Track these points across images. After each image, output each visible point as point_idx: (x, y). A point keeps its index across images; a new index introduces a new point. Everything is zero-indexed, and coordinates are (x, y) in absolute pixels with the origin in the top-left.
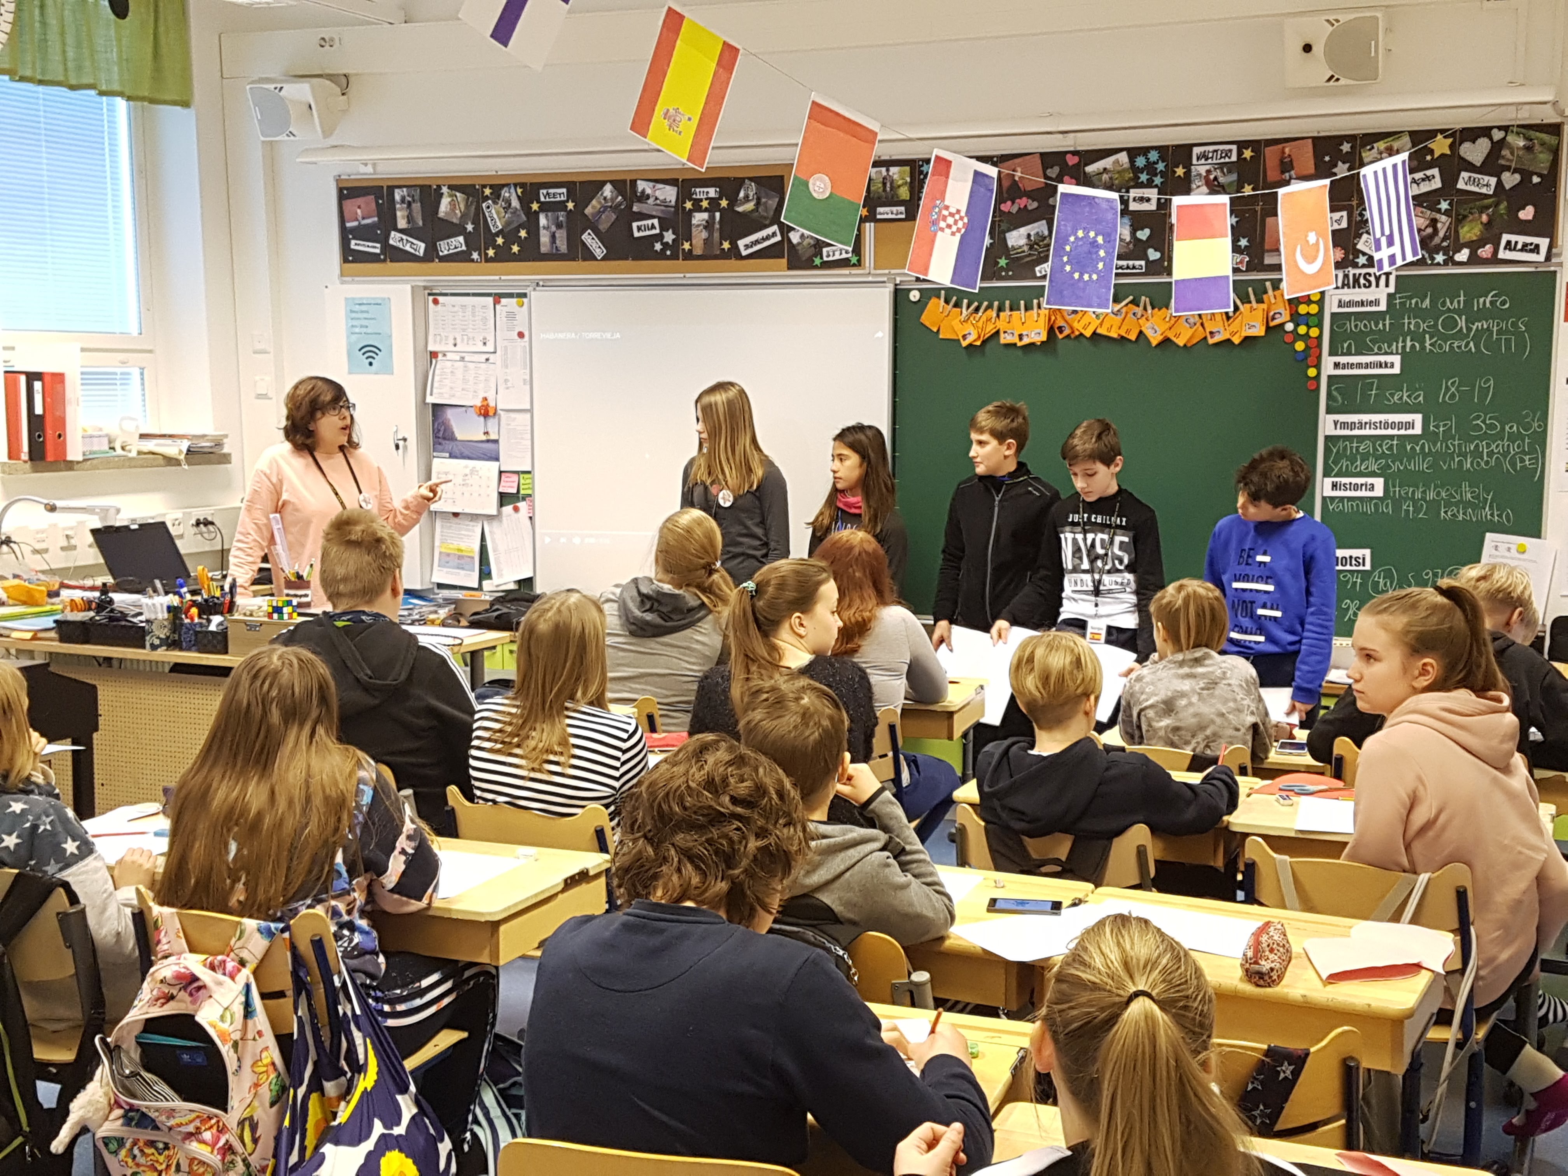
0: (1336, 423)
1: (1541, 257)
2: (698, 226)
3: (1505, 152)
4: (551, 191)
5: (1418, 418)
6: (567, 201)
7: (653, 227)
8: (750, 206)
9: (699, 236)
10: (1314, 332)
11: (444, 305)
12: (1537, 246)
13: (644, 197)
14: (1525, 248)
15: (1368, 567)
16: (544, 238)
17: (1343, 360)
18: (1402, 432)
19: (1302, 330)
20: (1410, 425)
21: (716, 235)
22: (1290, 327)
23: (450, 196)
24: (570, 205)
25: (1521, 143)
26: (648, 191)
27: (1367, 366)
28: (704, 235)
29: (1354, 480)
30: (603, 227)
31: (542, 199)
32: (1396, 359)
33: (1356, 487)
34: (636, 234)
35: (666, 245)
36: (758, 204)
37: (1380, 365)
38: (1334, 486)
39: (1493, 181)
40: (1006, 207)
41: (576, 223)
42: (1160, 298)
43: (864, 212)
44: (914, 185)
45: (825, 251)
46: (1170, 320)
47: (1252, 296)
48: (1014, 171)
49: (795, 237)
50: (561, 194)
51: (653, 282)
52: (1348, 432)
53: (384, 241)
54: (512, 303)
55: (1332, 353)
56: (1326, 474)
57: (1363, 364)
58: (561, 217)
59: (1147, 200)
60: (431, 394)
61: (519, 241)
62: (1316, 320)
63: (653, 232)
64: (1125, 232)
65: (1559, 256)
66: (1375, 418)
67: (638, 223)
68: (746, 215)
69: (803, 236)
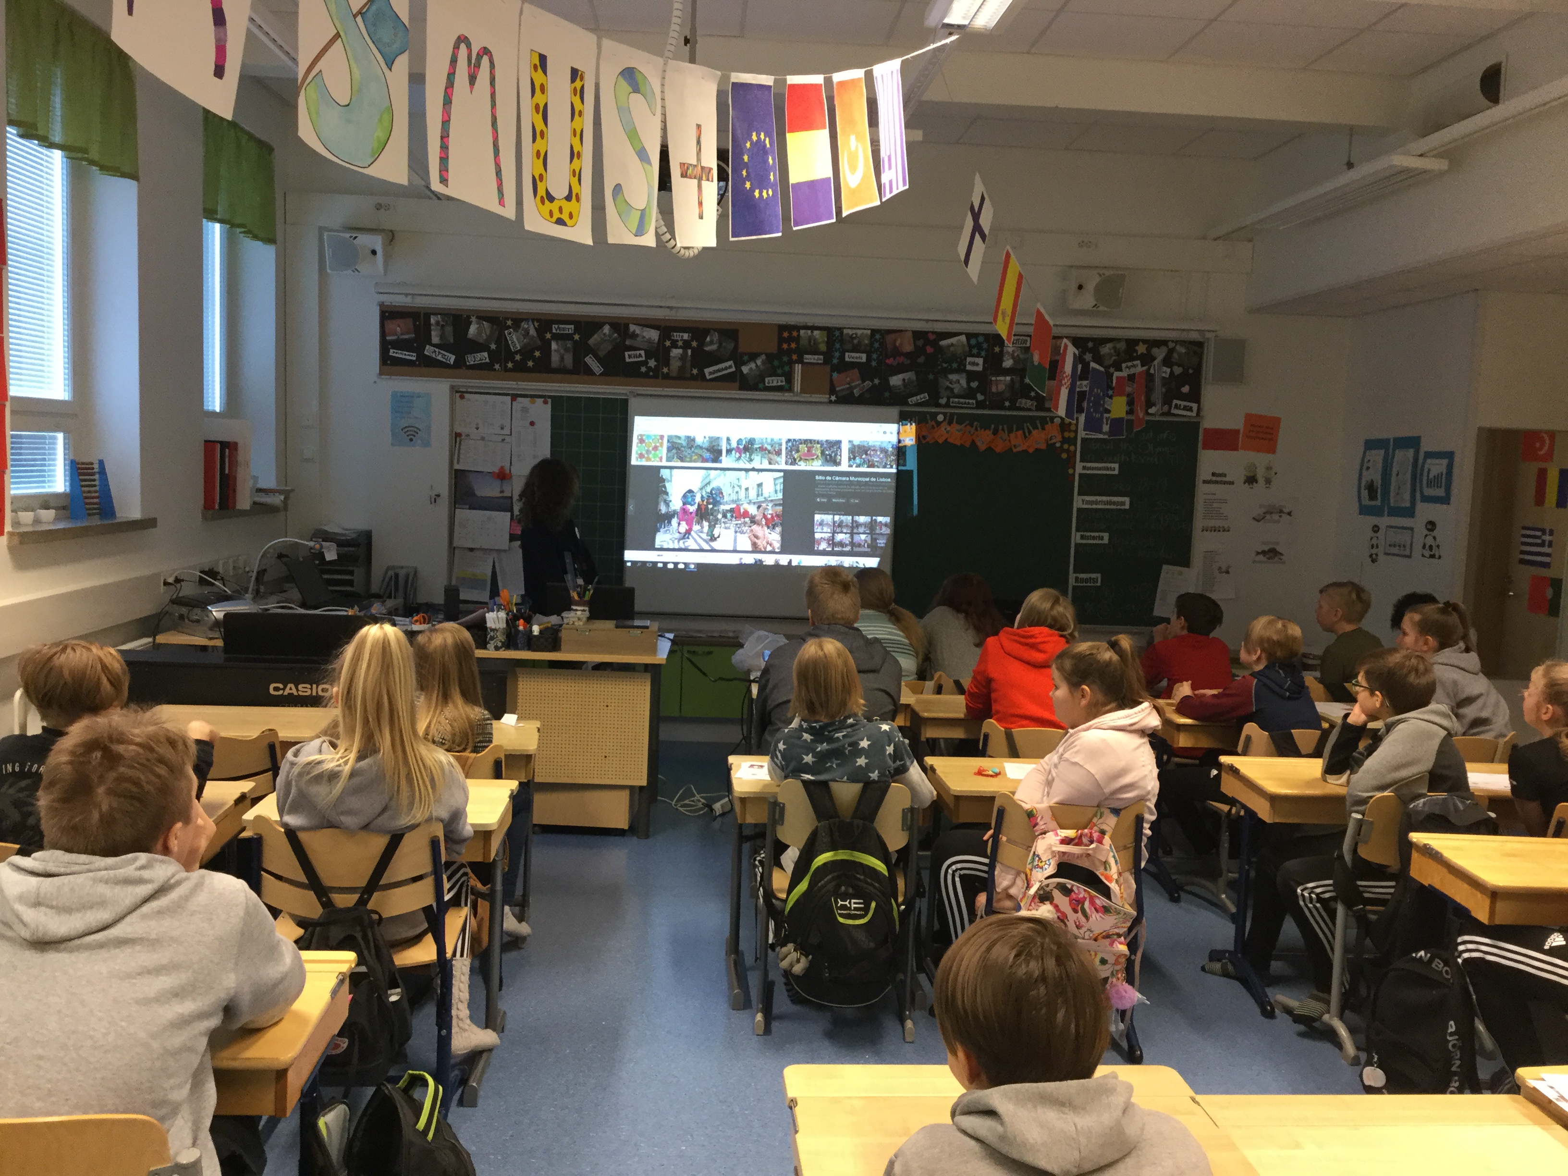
0: (1083, 501)
1: (1194, 414)
2: (674, 357)
3: (1175, 355)
4: (561, 326)
5: (1127, 500)
6: (574, 334)
7: (640, 355)
8: (714, 347)
9: (675, 365)
10: (1072, 448)
11: (469, 400)
12: (1191, 408)
13: (634, 336)
14: (1185, 408)
15: (1099, 584)
16: (555, 358)
17: (1089, 465)
18: (1119, 507)
19: (1066, 446)
20: (1123, 503)
21: (688, 364)
22: (1058, 445)
23: (477, 323)
24: (577, 337)
25: (1183, 351)
26: (638, 332)
27: (1100, 469)
28: (679, 364)
29: (1093, 534)
30: (602, 353)
31: (554, 331)
32: (1116, 466)
33: (1094, 538)
34: (628, 360)
35: (649, 369)
36: (719, 347)
37: (1107, 469)
38: (1082, 537)
39: (1168, 370)
40: (890, 361)
41: (581, 350)
42: (985, 423)
43: (795, 357)
44: (830, 343)
45: (767, 380)
46: (992, 436)
47: (1039, 425)
48: (896, 340)
49: (745, 369)
50: (570, 329)
51: (639, 392)
52: (1089, 506)
53: (420, 351)
54: (526, 401)
55: (1082, 461)
56: (1077, 530)
57: (1098, 468)
58: (569, 344)
59: (977, 364)
60: (458, 463)
61: (534, 359)
62: (1073, 442)
63: (640, 359)
64: (963, 382)
65: (1202, 414)
66: (1105, 498)
67: (630, 353)
68: (710, 353)
69: (751, 369)
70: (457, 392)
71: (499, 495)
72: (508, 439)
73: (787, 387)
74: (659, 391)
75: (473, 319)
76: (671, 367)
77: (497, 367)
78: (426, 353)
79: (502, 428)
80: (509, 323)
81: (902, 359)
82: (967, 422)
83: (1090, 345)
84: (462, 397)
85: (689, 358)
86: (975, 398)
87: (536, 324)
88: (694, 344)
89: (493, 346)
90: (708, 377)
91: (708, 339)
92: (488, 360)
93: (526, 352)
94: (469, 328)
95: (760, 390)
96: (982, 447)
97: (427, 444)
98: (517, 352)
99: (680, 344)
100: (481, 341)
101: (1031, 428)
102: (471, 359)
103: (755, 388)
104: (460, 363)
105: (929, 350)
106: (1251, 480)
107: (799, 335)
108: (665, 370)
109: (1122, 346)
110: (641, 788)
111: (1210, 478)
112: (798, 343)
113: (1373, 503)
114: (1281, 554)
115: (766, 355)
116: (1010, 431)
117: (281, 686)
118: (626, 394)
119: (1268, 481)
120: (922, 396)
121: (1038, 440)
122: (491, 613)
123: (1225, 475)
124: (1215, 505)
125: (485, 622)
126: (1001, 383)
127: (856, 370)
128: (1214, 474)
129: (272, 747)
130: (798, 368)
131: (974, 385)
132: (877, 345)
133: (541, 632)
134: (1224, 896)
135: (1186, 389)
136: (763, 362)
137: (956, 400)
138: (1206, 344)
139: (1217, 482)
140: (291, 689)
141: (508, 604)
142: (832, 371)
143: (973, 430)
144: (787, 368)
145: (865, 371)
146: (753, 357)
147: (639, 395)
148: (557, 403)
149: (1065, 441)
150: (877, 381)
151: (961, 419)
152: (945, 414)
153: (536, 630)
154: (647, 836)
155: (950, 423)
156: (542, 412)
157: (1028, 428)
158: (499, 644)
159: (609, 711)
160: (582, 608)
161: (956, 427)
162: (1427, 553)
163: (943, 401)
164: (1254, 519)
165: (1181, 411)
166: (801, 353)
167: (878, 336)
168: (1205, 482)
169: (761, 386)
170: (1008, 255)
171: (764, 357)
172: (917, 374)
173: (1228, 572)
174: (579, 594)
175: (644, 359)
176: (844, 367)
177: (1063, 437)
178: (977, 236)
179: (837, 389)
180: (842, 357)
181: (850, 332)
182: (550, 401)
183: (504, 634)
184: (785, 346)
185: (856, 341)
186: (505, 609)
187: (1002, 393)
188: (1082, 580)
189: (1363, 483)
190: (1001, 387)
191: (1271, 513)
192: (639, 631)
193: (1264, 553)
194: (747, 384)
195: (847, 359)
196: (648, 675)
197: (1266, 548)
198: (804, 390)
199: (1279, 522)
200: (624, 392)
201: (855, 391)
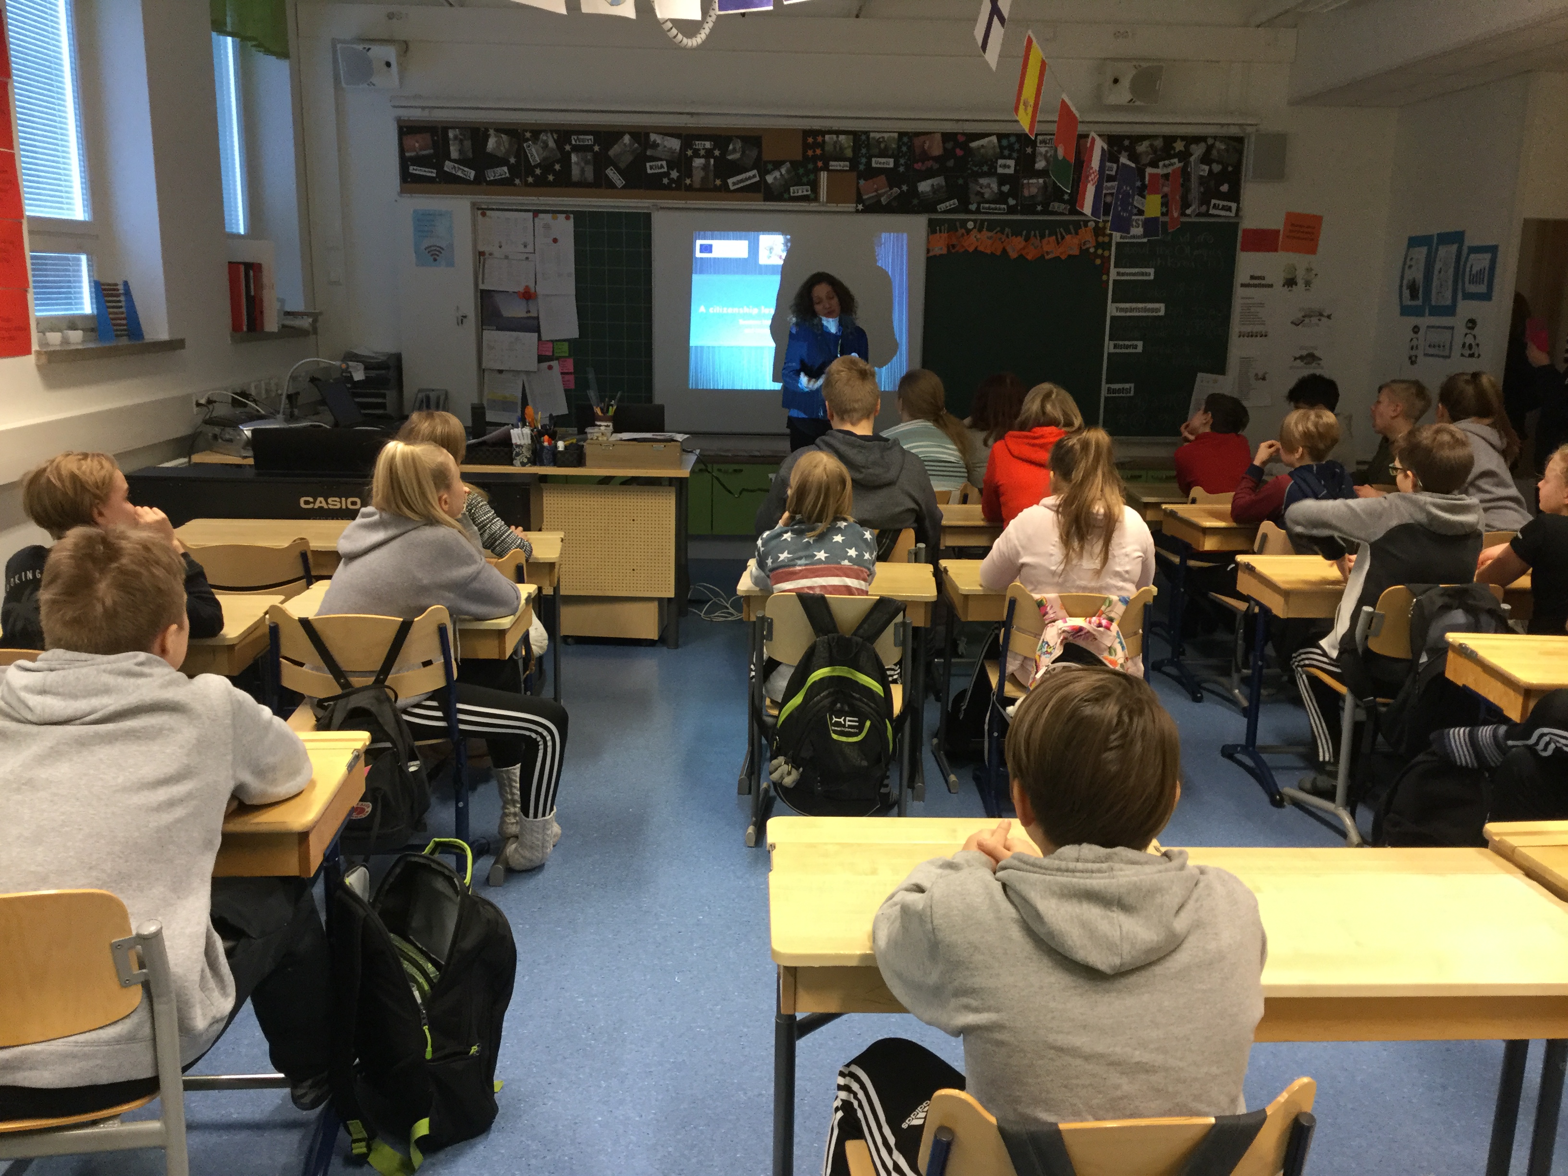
0: (1117, 309)
1: (1233, 214)
2: (697, 167)
3: (1214, 152)
4: (582, 137)
5: (1162, 306)
6: (594, 145)
7: (662, 167)
8: (737, 156)
9: (698, 175)
10: (1106, 253)
12: (1230, 207)
13: (655, 145)
14: (1224, 208)
15: (1132, 394)
16: (575, 172)
17: (1122, 270)
18: (1154, 314)
19: (1100, 252)
20: (1158, 310)
21: (711, 175)
22: (1092, 250)
23: (496, 136)
24: (596, 148)
25: (1223, 147)
26: (659, 141)
27: (1135, 274)
28: (702, 174)
29: (1127, 343)
30: (622, 165)
31: (573, 142)
32: (1152, 271)
33: (1127, 347)
34: (649, 171)
35: (672, 180)
36: (742, 155)
37: (1143, 274)
38: (1115, 346)
40: (918, 166)
41: (601, 162)
42: (1017, 229)
43: (820, 164)
44: (856, 148)
45: (791, 189)
46: (1023, 243)
47: (1072, 231)
48: (924, 142)
49: (770, 179)
50: (589, 139)
51: (662, 206)
52: (1123, 314)
53: (439, 167)
54: (548, 217)
55: (1115, 267)
56: (1110, 339)
57: (1132, 274)
58: (589, 156)
59: (1007, 166)
60: (483, 283)
61: (554, 172)
62: (1107, 246)
63: (662, 170)
64: (995, 186)
65: (1241, 214)
66: (1140, 305)
67: (651, 164)
68: (733, 162)
69: (775, 178)
70: (478, 209)
71: (525, 315)
72: (530, 256)
73: (812, 196)
74: (681, 204)
75: (491, 132)
76: (694, 178)
77: (517, 181)
78: (446, 169)
79: (525, 246)
80: (528, 135)
81: (930, 163)
82: (999, 229)
83: (1126, 143)
84: (484, 215)
85: (712, 168)
86: (1006, 203)
87: (555, 136)
88: (717, 153)
89: (512, 160)
90: (732, 188)
91: (731, 147)
92: (507, 175)
93: (546, 166)
94: (487, 141)
95: (785, 200)
96: (1013, 255)
97: (451, 264)
98: (536, 166)
99: (702, 152)
100: (499, 155)
101: (1064, 234)
102: (492, 174)
103: (779, 198)
104: (480, 179)
105: (959, 152)
106: (1290, 282)
107: (824, 141)
108: (688, 181)
109: (1159, 143)
110: (669, 599)
111: (1247, 280)
112: (823, 149)
113: (1414, 303)
114: (1320, 359)
115: (792, 163)
116: (1042, 237)
117: (311, 499)
118: (648, 208)
119: (1308, 283)
120: (952, 202)
121: (1071, 245)
122: (516, 430)
123: (1263, 278)
124: (1252, 310)
125: (511, 439)
126: (1033, 186)
127: (883, 178)
128: (1252, 277)
129: (304, 556)
130: (824, 176)
131: (1006, 188)
132: (904, 149)
133: (566, 447)
134: (1237, 691)
135: (1225, 188)
136: (788, 171)
137: (987, 205)
138: (1246, 141)
139: (1255, 286)
140: (321, 502)
141: (533, 420)
142: (859, 178)
143: (1004, 237)
144: (812, 177)
145: (892, 177)
146: (777, 165)
147: (661, 208)
148: (580, 218)
149: (1098, 245)
150: (905, 188)
151: (992, 226)
152: (975, 221)
153: (561, 445)
154: (677, 646)
155: (980, 231)
156: (565, 228)
157: (1061, 234)
158: (525, 460)
159: (635, 525)
160: (606, 424)
161: (985, 234)
162: (1467, 352)
163: (973, 207)
164: (1292, 323)
165: (1220, 211)
166: (826, 159)
167: (905, 139)
168: (1243, 285)
169: (786, 196)
170: (1030, 41)
171: (788, 163)
172: (945, 178)
173: (1264, 379)
174: (602, 410)
175: (666, 170)
176: (871, 173)
177: (1097, 241)
178: (995, 18)
179: (865, 197)
180: (869, 163)
181: (877, 136)
182: (572, 216)
183: (529, 449)
184: (810, 153)
185: (882, 146)
186: (530, 426)
187: (1033, 197)
188: (1114, 391)
189: (1405, 282)
190: (1034, 191)
191: (1310, 316)
192: (662, 445)
193: (1301, 358)
194: (771, 194)
195: (874, 165)
196: (673, 489)
197: (1304, 353)
198: (830, 200)
199: (1318, 325)
200: (647, 205)
201: (882, 199)
